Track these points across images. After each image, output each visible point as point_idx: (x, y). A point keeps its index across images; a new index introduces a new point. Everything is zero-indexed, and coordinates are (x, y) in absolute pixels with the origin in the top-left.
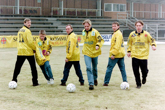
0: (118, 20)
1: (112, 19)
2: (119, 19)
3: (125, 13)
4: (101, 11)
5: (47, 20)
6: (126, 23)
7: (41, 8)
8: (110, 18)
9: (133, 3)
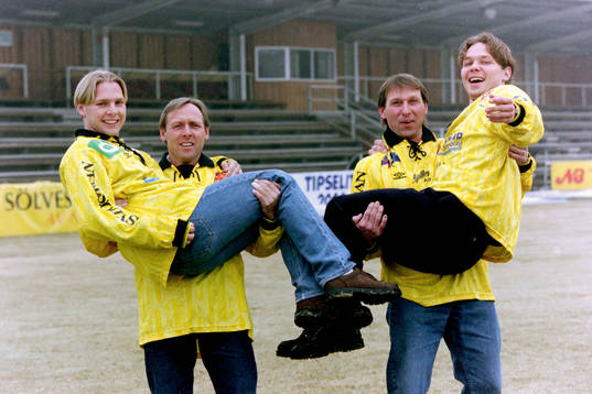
0: (312, 112)
1: (288, 112)
2: (316, 106)
3: (332, 84)
4: (248, 78)
5: (57, 119)
6: (348, 127)
7: (24, 67)
8: (282, 106)
9: (356, 45)
